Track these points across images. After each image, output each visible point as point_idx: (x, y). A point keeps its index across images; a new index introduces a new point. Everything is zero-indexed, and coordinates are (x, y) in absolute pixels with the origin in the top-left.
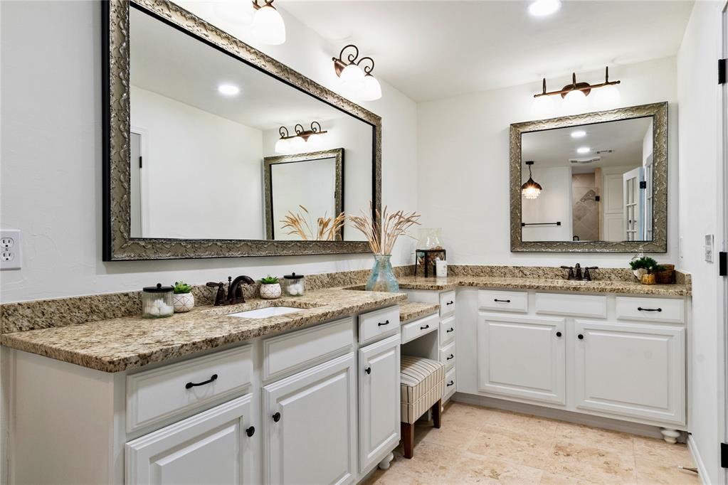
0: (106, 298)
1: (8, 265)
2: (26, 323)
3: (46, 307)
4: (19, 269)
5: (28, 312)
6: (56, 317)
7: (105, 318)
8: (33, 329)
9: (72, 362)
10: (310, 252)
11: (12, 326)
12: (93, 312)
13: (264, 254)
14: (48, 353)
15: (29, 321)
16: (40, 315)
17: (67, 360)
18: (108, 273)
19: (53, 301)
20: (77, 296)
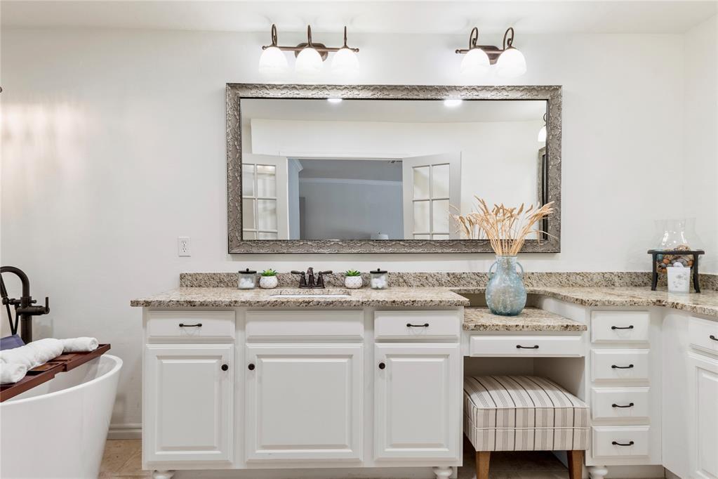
0: (228, 274)
3: (198, 276)
4: (189, 256)
7: (227, 286)
10: (420, 250)
12: (221, 282)
13: (355, 251)
16: (196, 280)
18: (233, 260)
20: (213, 272)
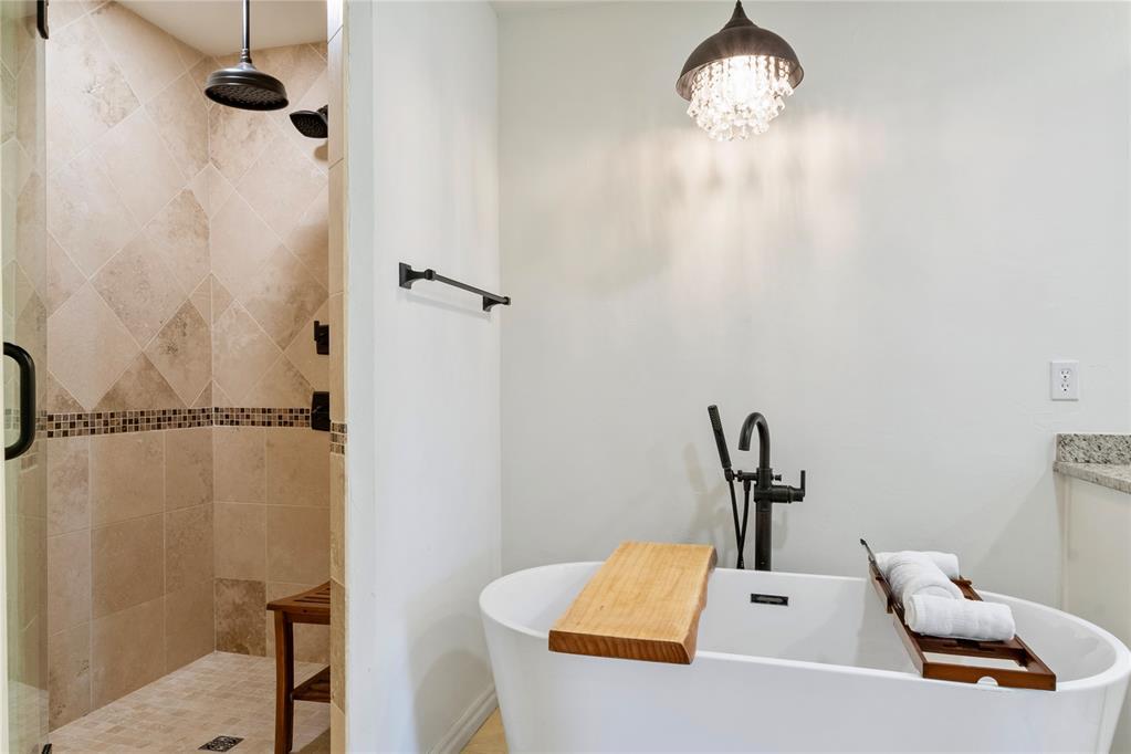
1: (1067, 395)
2: (1082, 455)
3: (1102, 441)
4: (1076, 400)
5: (1084, 444)
6: (1114, 454)
8: (1088, 462)
9: (1120, 490)
11: (1068, 455)
14: (1098, 481)
15: (1084, 454)
16: (1096, 449)
17: (1115, 488)
19: (1111, 436)
